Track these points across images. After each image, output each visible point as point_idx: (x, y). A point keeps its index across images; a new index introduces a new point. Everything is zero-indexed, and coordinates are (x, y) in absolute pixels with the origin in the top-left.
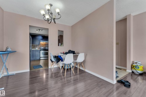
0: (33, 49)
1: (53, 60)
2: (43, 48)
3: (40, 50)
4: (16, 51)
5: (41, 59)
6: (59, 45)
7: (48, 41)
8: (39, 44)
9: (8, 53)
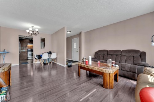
0: (21, 51)
1: (36, 58)
2: (30, 50)
3: (28, 52)
4: (9, 52)
5: (28, 59)
6: (41, 48)
7: (33, 43)
8: (27, 46)
9: (5, 53)
